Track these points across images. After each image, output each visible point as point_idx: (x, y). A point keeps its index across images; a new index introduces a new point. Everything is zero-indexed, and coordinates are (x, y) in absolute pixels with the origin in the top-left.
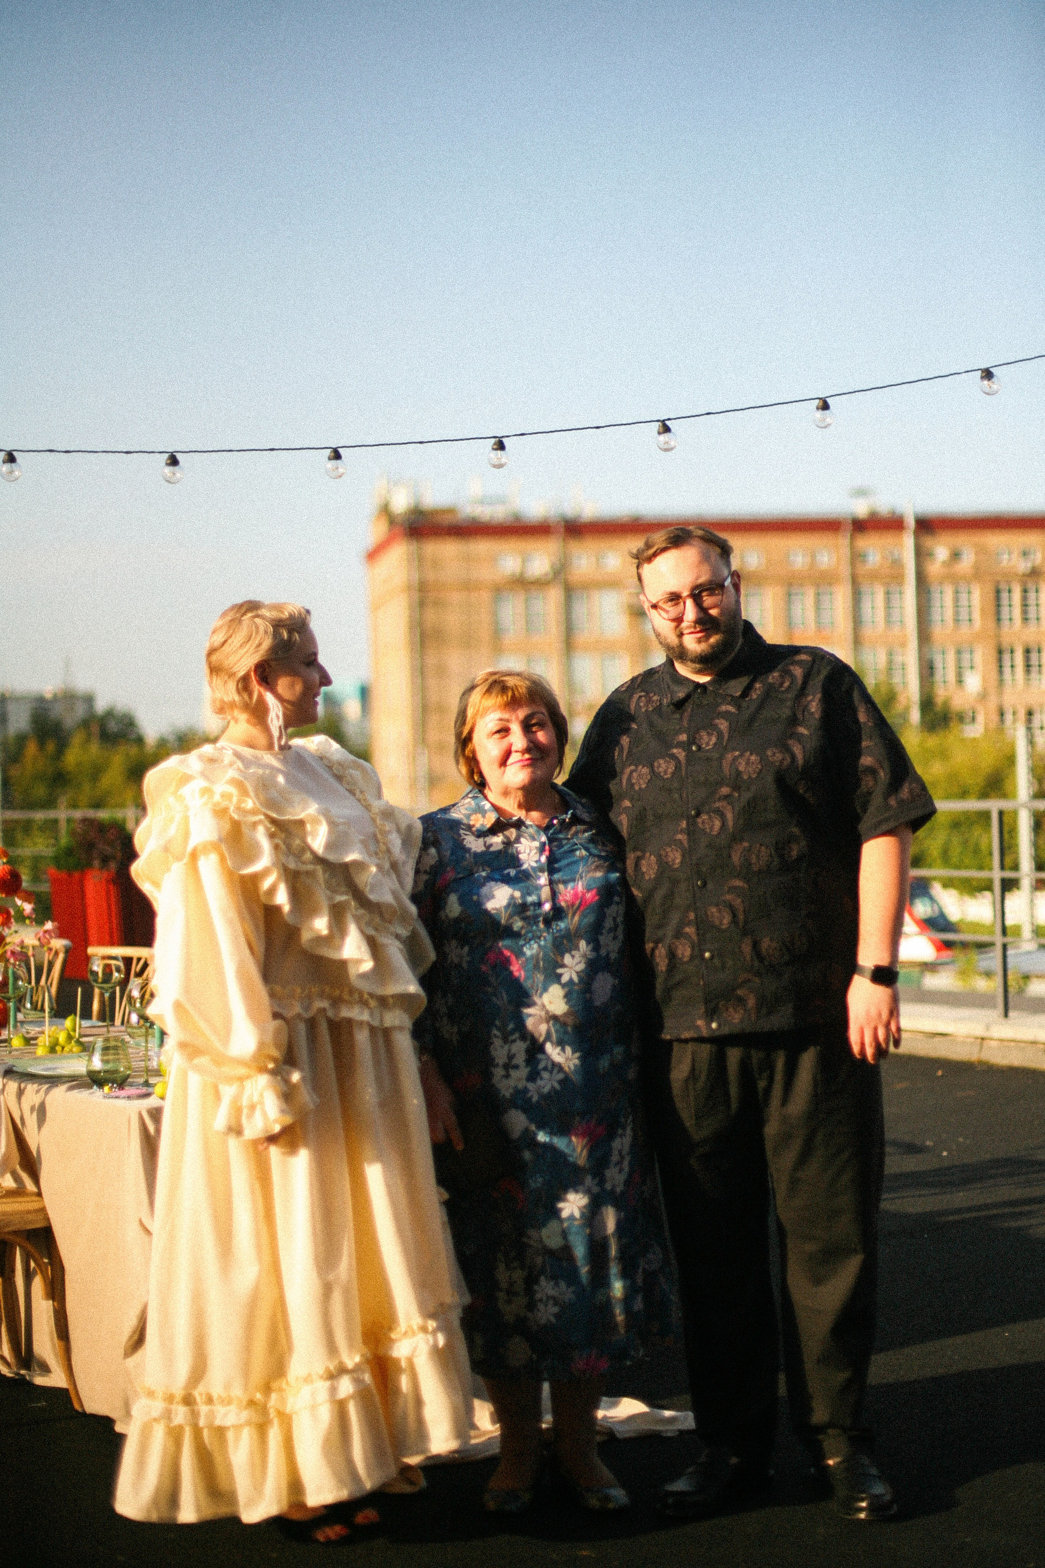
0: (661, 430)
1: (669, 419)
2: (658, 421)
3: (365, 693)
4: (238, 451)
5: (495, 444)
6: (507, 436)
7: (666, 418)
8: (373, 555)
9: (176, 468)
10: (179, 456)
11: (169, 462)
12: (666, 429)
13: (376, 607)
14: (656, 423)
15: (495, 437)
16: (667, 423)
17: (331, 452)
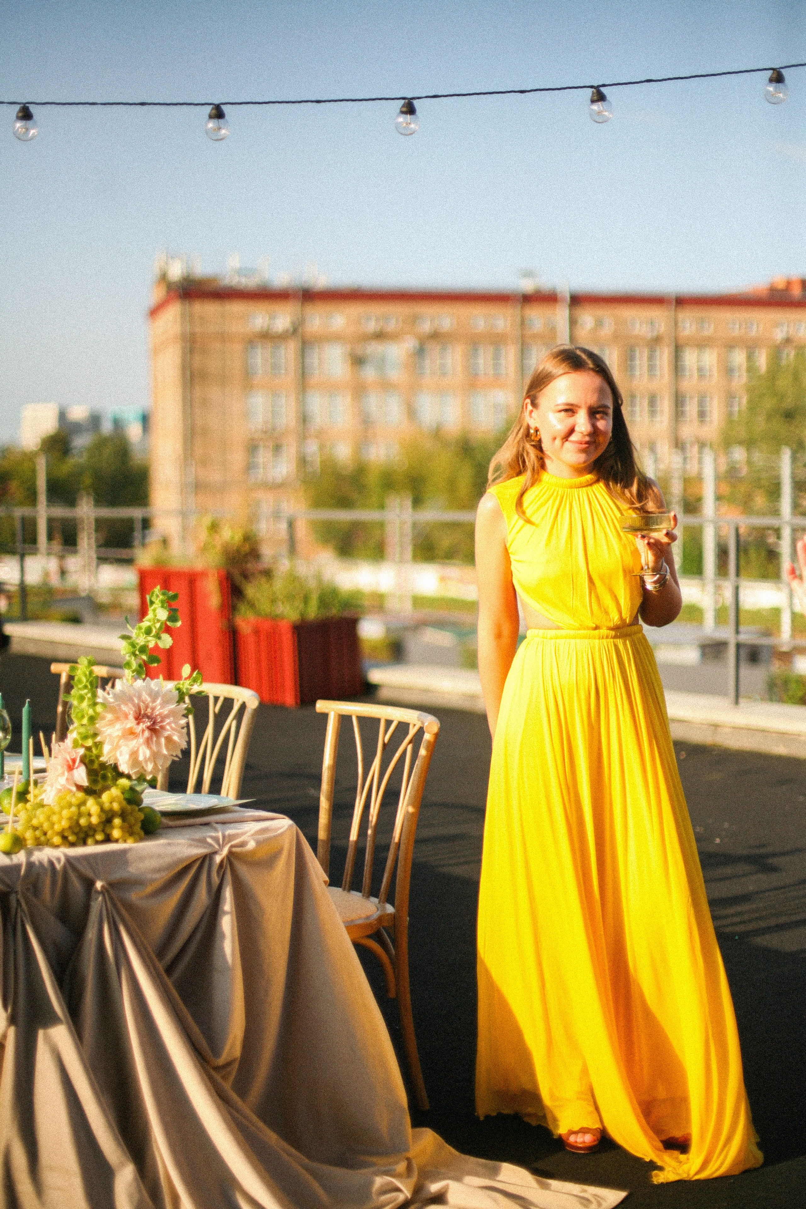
0: (595, 98)
1: (604, 86)
2: (592, 87)
3: (146, 420)
4: (102, 104)
5: (403, 106)
6: (419, 98)
7: (600, 83)
8: (154, 312)
9: (29, 123)
10: (33, 109)
11: (20, 115)
12: (599, 97)
13: (156, 351)
14: (589, 89)
15: (404, 98)
16: (603, 89)
17: (213, 109)
